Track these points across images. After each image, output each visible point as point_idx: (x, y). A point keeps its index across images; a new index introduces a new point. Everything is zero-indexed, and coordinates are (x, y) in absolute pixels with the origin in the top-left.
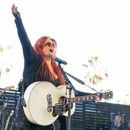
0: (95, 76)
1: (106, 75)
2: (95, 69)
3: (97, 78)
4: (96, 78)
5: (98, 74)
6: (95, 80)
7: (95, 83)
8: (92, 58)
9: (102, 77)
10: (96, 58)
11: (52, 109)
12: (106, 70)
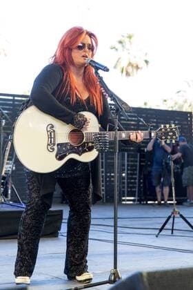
0: (130, 64)
1: (147, 62)
2: (129, 53)
3: (132, 66)
4: (130, 67)
5: (133, 62)
6: (130, 70)
7: (129, 75)
8: (123, 36)
9: (140, 66)
10: (130, 37)
11: (56, 147)
12: (146, 54)
